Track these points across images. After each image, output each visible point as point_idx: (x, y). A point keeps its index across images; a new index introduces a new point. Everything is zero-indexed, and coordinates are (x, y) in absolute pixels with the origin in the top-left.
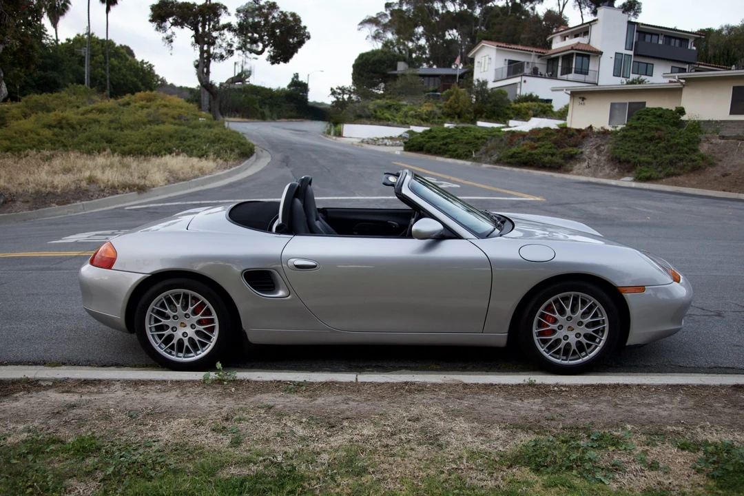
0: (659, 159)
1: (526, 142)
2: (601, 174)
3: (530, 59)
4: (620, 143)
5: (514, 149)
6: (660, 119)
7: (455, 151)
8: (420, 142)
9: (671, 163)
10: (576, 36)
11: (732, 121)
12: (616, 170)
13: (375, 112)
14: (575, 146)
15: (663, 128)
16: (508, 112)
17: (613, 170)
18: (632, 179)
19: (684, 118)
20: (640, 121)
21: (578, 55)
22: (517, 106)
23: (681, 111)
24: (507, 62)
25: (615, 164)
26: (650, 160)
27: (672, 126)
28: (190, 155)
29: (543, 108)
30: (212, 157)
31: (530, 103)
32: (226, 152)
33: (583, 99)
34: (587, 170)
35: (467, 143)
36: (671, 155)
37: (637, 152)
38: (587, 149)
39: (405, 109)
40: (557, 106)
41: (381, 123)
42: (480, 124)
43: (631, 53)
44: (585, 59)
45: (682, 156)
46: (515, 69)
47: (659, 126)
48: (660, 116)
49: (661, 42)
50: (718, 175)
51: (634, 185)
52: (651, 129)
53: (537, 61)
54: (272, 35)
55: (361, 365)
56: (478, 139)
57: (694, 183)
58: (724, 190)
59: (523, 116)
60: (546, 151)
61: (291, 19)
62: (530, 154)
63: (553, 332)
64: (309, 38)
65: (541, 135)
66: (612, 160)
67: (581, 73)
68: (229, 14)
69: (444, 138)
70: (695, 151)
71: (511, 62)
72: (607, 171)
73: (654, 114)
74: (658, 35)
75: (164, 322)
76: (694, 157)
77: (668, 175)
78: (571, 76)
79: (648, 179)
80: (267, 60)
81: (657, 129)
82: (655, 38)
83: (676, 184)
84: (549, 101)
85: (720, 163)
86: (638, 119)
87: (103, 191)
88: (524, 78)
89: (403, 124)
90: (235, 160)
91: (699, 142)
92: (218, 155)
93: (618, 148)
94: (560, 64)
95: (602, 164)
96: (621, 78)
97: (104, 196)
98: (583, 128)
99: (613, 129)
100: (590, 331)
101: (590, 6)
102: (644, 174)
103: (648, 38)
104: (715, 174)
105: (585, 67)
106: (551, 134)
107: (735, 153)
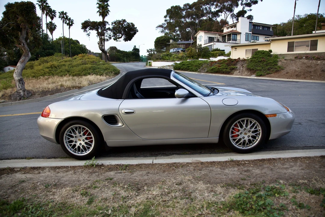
0: (264, 69)
1: (217, 64)
2: (244, 75)
3: (216, 36)
4: (250, 63)
5: (212, 67)
6: (263, 54)
7: (192, 69)
8: (179, 67)
9: (269, 69)
10: (232, 28)
11: (288, 54)
12: (249, 73)
13: (163, 57)
14: (234, 65)
15: (265, 57)
16: (210, 55)
18: (255, 76)
19: (272, 54)
21: (233, 34)
22: (213, 52)
23: (271, 51)
24: (208, 38)
25: (249, 71)
26: (261, 69)
27: (268, 57)
28: (97, 75)
29: (222, 53)
30: (105, 75)
31: (217, 51)
32: (110, 73)
33: (236, 49)
34: (239, 74)
35: (195, 66)
36: (268, 67)
37: (256, 66)
38: (238, 66)
39: (174, 55)
40: (227, 52)
41: (165, 61)
42: (200, 59)
43: (251, 33)
44: (235, 35)
45: (272, 67)
46: (211, 40)
47: (263, 57)
48: (263, 53)
49: (261, 29)
51: (256, 78)
52: (261, 58)
53: (219, 36)
54: (125, 31)
55: (157, 153)
56: (200, 64)
57: (277, 76)
58: (287, 78)
59: (215, 56)
60: (224, 67)
61: (131, 25)
62: (218, 69)
63: (238, 135)
64: (138, 31)
65: (222, 62)
66: (248, 69)
67: (234, 40)
68: (109, 25)
69: (187, 65)
70: (277, 65)
71: (209, 38)
72: (246, 73)
74: (260, 26)
75: (71, 139)
76: (276, 67)
77: (268, 74)
78: (231, 42)
79: (261, 76)
80: (123, 40)
81: (263, 58)
82: (259, 27)
83: (271, 77)
84: (224, 50)
85: (285, 69)
86: (256, 55)
87: (66, 89)
88: (214, 43)
89: (173, 61)
90: (113, 75)
91: (278, 62)
92: (107, 74)
93: (249, 65)
94: (227, 37)
95: (244, 71)
96: (248, 42)
97: (66, 91)
98: (237, 59)
99: (247, 59)
100: (254, 134)
101: (235, 18)
102: (259, 74)
103: (256, 27)
104: (284, 73)
105: (235, 38)
106: (225, 61)
107: (290, 65)
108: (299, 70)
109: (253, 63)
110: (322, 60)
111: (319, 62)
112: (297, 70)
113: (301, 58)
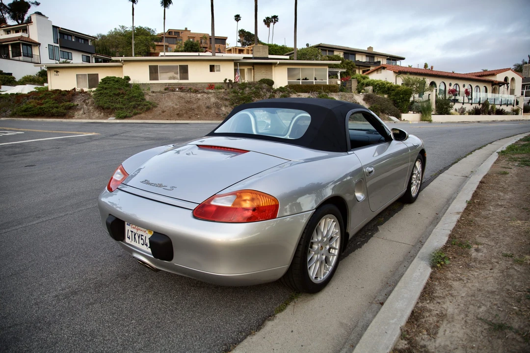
0: (126, 106)
1: (31, 100)
2: (94, 117)
4: (100, 98)
5: (24, 106)
6: (118, 83)
10: (17, 32)
11: (153, 84)
12: (102, 114)
14: (70, 101)
15: (122, 88)
17: (100, 114)
18: (114, 118)
19: (130, 82)
20: (107, 84)
21: (23, 44)
23: (128, 79)
25: (100, 110)
26: (121, 106)
29: (8, 78)
33: (57, 72)
34: (84, 116)
36: (133, 103)
37: (112, 103)
38: (77, 102)
43: (58, 45)
44: (28, 47)
45: (139, 103)
47: (119, 87)
48: (117, 81)
49: (73, 40)
50: (160, 112)
51: (118, 121)
52: (116, 89)
57: (151, 117)
60: (52, 105)
62: (40, 108)
66: (98, 108)
67: (28, 56)
70: (144, 100)
72: (97, 115)
73: (114, 80)
74: (71, 36)
76: (145, 103)
77: (135, 114)
78: (21, 58)
79: (126, 117)
81: (119, 89)
83: (141, 119)
85: (158, 106)
86: (105, 83)
91: (144, 95)
93: (100, 101)
94: (10, 49)
95: (92, 111)
96: (55, 61)
101: (9, 13)
102: (122, 115)
103: (66, 37)
104: (159, 112)
105: (30, 52)
106: (49, 94)
107: (163, 100)
108: (178, 106)
109: (105, 98)
110: (202, 93)
111: (199, 95)
112: (176, 107)
113: (174, 90)
